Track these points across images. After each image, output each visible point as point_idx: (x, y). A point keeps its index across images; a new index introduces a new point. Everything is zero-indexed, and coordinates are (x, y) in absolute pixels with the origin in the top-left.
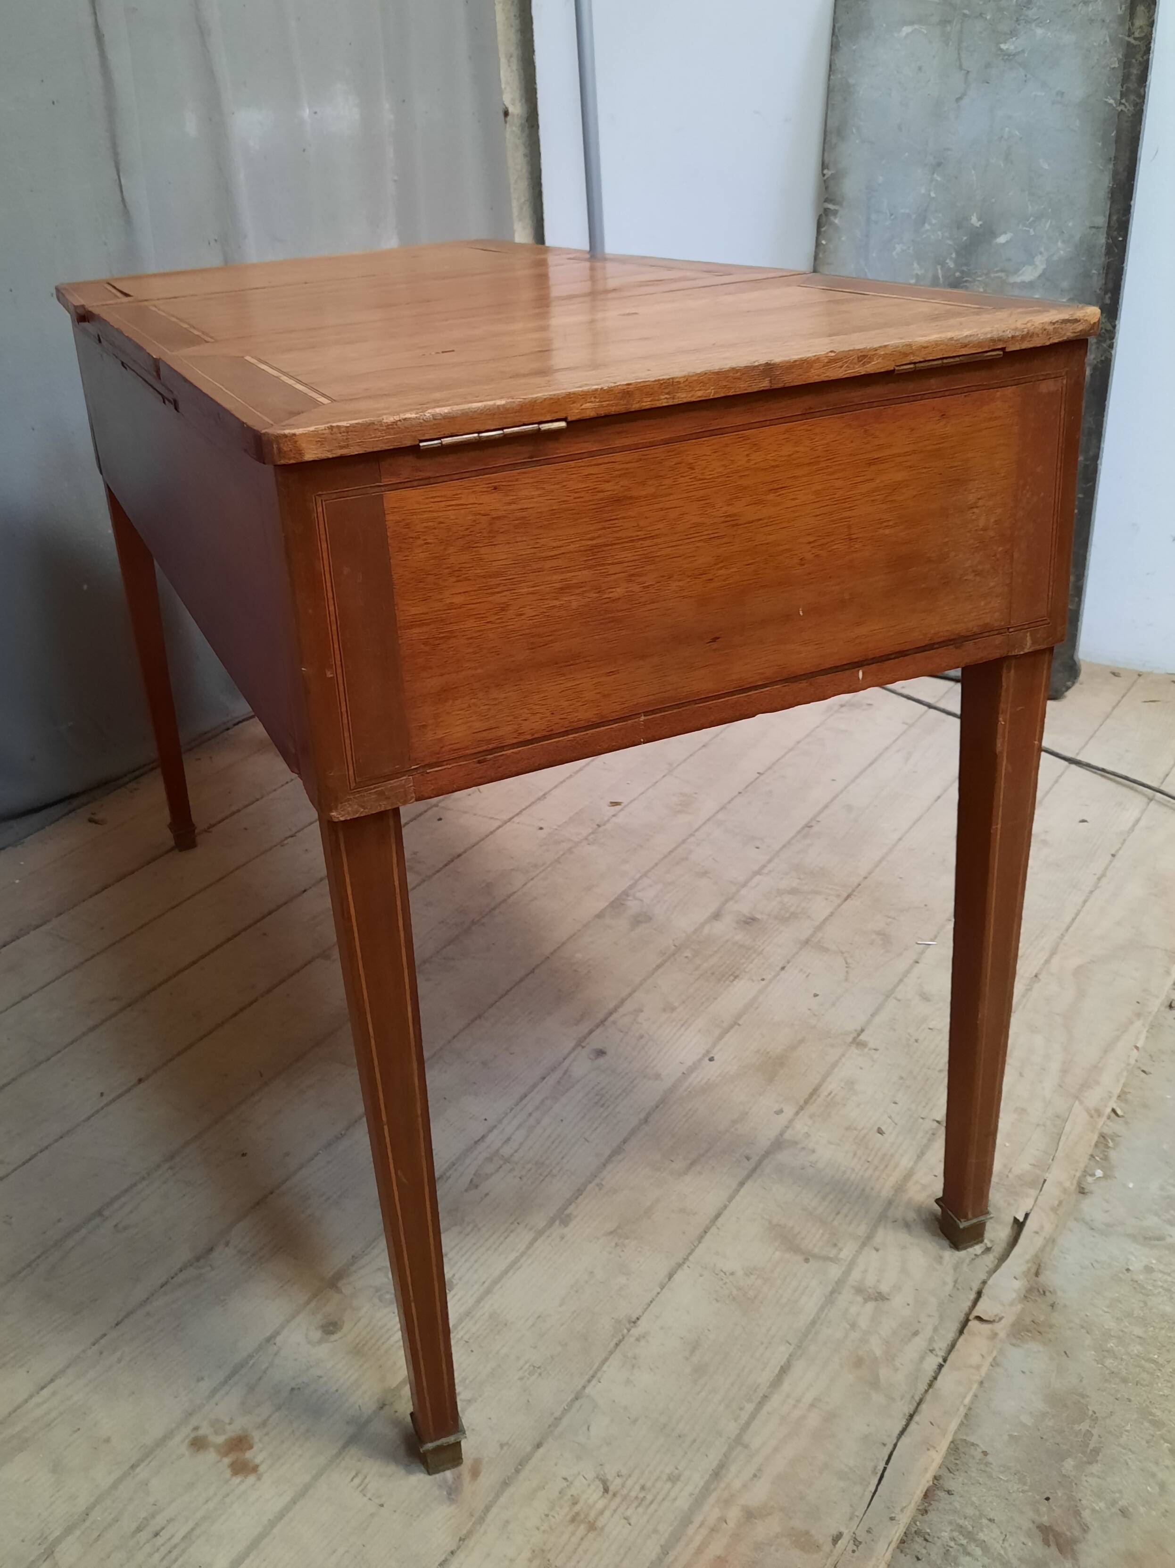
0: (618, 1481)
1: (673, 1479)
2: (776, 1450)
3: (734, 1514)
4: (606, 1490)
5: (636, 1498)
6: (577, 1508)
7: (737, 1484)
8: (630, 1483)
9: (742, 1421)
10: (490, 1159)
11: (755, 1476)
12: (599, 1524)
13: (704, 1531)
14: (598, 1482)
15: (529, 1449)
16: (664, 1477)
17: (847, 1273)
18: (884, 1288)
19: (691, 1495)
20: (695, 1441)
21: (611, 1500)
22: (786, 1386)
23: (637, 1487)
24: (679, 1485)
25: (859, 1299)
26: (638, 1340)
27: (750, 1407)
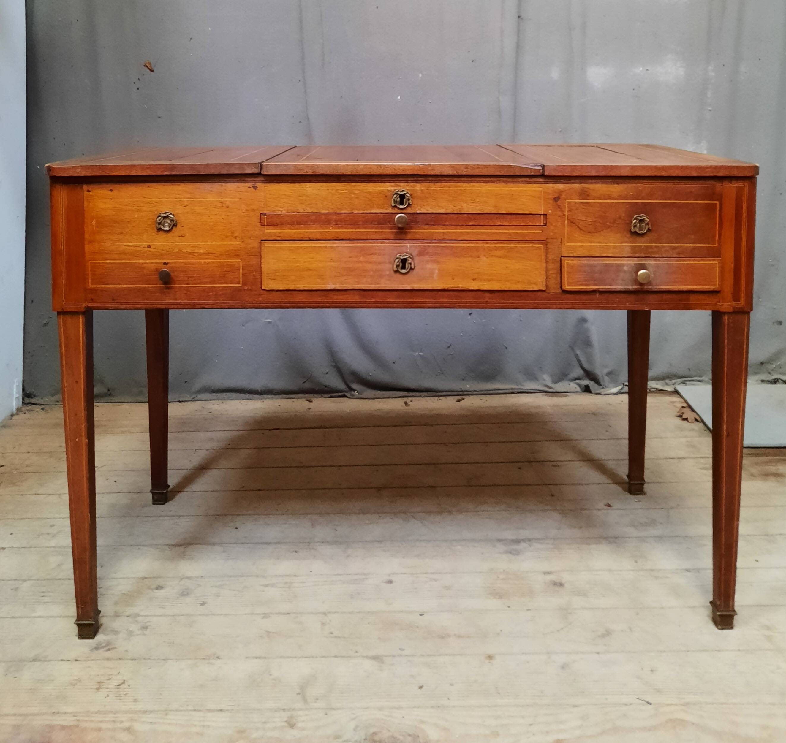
0: (126, 686)
1: (135, 701)
2: (169, 724)
3: (126, 724)
4: (119, 685)
5: (120, 694)
6: (105, 681)
7: (143, 719)
8: (127, 690)
9: (181, 709)
10: (286, 583)
11: (151, 723)
12: (100, 690)
13: (113, 719)
14: (122, 681)
15: (129, 658)
16: (135, 698)
17: (301, 709)
18: (300, 725)
19: (131, 709)
20: (160, 699)
21: (115, 688)
22: (209, 714)
23: (125, 693)
24: (134, 703)
25: (285, 719)
26: (208, 663)
27: (190, 708)
